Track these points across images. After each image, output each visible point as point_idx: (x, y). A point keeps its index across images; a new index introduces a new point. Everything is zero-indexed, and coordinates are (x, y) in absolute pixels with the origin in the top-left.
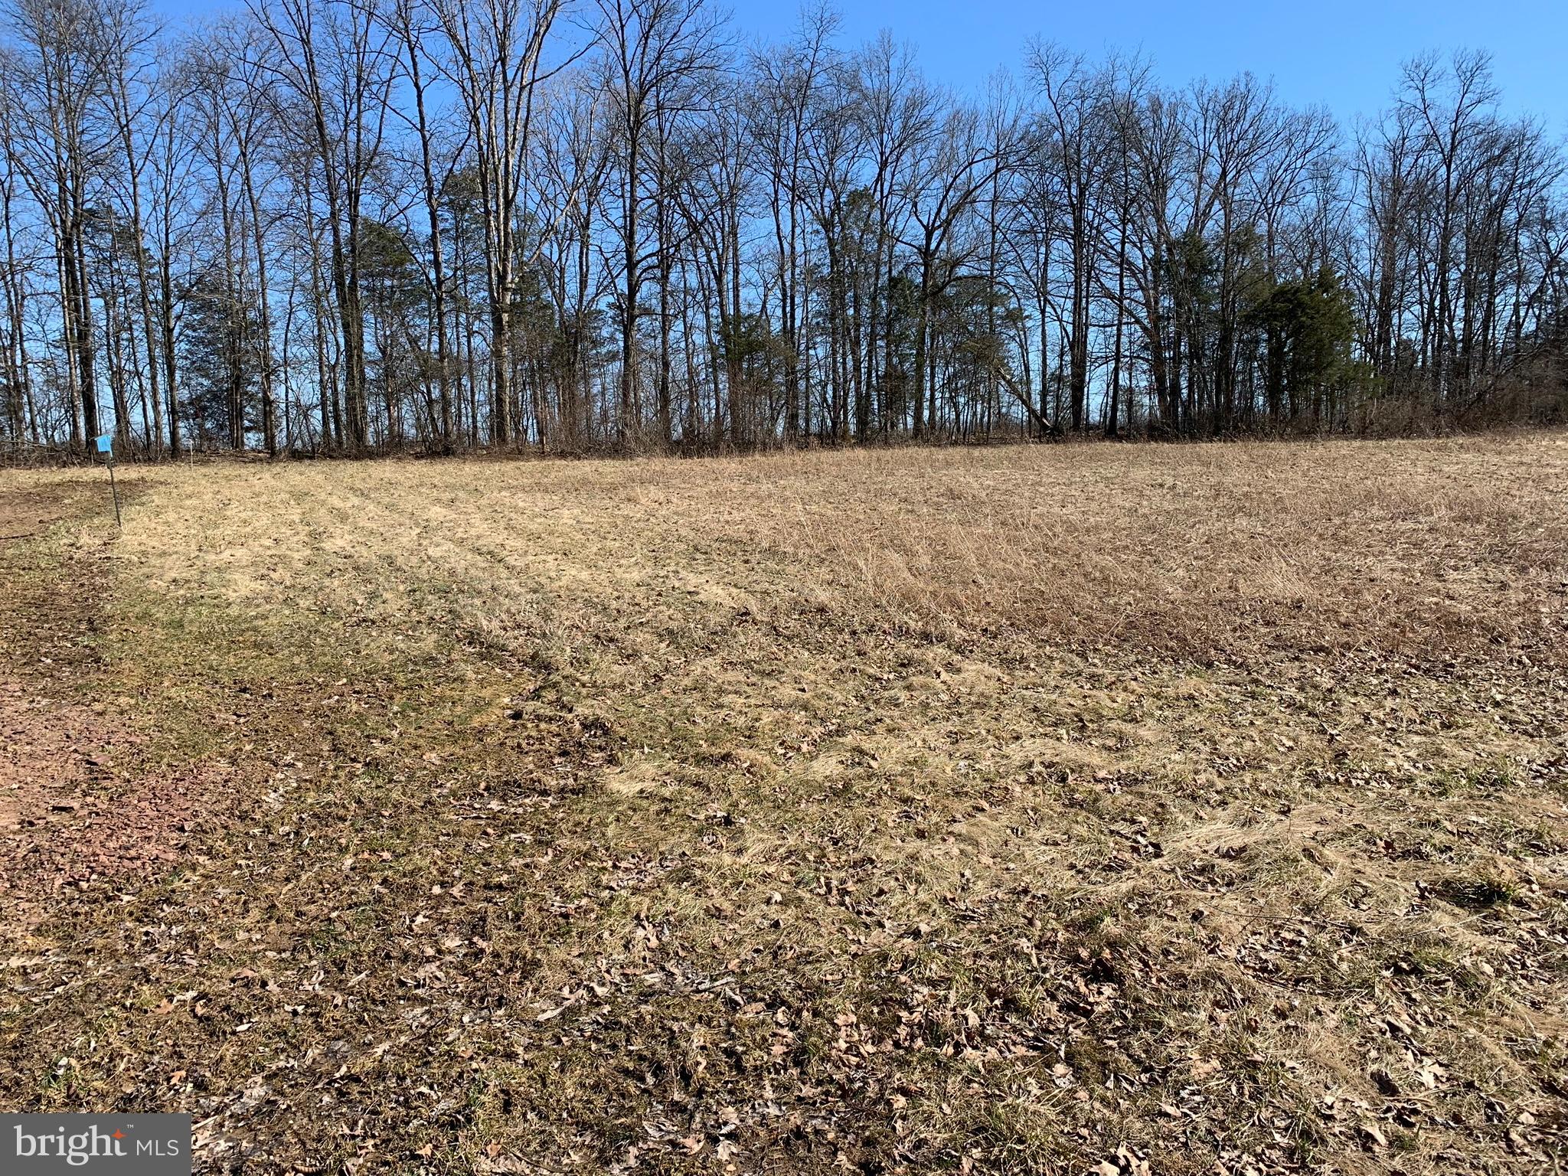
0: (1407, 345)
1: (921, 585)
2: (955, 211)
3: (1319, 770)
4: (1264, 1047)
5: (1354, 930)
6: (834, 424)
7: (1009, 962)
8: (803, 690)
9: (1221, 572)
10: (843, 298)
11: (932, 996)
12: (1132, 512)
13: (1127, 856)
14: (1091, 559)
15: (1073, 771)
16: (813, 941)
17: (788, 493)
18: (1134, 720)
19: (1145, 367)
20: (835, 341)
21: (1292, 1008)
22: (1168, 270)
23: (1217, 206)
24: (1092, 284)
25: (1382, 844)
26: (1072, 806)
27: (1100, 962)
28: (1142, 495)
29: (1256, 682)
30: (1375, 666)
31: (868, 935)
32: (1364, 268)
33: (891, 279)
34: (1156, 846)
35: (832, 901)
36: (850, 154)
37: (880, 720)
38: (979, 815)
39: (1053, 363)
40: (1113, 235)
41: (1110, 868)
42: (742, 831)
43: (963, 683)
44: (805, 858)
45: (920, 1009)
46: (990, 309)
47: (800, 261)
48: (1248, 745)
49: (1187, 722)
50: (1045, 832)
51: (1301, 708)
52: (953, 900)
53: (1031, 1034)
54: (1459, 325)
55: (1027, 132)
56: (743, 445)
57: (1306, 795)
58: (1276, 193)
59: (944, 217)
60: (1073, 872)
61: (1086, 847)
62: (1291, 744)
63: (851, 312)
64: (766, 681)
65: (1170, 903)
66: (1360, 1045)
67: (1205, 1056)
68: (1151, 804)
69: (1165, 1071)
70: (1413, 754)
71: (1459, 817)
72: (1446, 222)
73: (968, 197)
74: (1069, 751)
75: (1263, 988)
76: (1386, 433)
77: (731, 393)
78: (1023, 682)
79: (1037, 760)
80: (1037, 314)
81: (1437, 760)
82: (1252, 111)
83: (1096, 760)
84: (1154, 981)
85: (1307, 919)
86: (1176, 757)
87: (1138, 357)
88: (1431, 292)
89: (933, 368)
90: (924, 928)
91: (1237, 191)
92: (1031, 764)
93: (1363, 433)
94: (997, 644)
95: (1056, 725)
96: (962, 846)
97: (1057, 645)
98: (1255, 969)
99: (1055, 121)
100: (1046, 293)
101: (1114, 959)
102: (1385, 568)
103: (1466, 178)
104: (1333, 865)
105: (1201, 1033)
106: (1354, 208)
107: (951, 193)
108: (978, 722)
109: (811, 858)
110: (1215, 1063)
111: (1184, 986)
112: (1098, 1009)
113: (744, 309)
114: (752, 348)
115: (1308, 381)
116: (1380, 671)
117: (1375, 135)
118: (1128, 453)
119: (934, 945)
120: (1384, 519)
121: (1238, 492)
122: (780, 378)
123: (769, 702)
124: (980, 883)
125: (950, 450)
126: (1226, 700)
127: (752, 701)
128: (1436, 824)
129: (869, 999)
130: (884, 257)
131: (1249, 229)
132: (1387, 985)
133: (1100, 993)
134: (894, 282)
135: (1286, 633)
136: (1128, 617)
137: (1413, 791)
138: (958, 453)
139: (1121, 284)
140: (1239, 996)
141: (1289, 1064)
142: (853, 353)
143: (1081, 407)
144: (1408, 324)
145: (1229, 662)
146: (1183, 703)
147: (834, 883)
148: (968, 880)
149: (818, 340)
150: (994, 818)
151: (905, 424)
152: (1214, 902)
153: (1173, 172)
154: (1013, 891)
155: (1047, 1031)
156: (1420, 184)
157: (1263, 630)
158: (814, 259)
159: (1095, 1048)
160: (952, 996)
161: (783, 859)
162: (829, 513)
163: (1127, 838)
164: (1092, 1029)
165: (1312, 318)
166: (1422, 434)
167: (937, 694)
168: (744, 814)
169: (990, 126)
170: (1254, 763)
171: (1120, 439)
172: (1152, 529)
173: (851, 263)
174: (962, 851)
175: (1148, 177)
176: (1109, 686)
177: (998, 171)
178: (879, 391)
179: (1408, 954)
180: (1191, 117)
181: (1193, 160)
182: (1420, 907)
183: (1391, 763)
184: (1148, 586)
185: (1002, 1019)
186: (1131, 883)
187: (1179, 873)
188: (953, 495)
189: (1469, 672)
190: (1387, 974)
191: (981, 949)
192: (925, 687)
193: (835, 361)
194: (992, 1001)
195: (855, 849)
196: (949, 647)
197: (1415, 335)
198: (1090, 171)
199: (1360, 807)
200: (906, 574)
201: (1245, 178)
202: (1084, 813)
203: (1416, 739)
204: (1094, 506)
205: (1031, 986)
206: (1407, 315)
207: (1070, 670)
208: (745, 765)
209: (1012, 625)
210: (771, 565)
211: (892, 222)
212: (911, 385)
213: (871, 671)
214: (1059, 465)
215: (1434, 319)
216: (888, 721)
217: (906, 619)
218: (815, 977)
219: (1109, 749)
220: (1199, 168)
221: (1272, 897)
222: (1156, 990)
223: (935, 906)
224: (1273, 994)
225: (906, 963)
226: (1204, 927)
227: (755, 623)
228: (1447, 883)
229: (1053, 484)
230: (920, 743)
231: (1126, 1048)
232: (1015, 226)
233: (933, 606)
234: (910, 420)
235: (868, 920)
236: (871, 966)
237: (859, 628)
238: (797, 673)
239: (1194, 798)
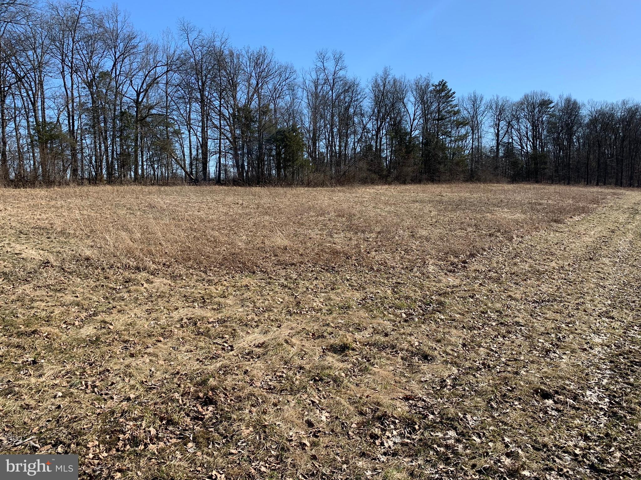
0: (322, 154)
1: (136, 246)
2: (149, 86)
3: (291, 309)
4: (268, 419)
5: (301, 368)
6: (96, 174)
7: (170, 404)
8: (77, 297)
9: (259, 237)
10: (98, 119)
11: (134, 425)
12: (226, 214)
13: (220, 352)
14: (209, 233)
15: (199, 320)
16: (78, 411)
17: (71, 205)
18: (225, 297)
19: (231, 157)
20: (95, 138)
21: (279, 402)
22: (238, 120)
23: (255, 96)
24: (209, 122)
25: (311, 334)
26: (198, 335)
27: (207, 397)
28: (230, 207)
29: (270, 278)
30: (311, 269)
31: (105, 404)
32: (307, 125)
33: (121, 112)
34: (231, 346)
35: (88, 391)
36: (100, 55)
37: (115, 307)
38: (159, 344)
39: (194, 153)
40: (217, 103)
41: (213, 358)
42: (42, 366)
43: (153, 288)
44: (75, 374)
45: (129, 432)
46: (167, 128)
47: (77, 100)
48: (267, 302)
49: (245, 296)
50: (187, 347)
51: (286, 287)
52: (146, 382)
53: (178, 433)
54: (337, 148)
55: (179, 57)
56: (48, 182)
57: (287, 319)
58: (276, 94)
59: (145, 88)
60: (198, 362)
61: (204, 351)
62: (281, 300)
63: (103, 125)
64: (58, 294)
65: (236, 368)
66: (302, 411)
67: (247, 427)
68: (230, 330)
69: (232, 436)
70: (322, 300)
71: (336, 321)
72: (332, 111)
73: (155, 81)
74: (198, 312)
75: (270, 396)
76: (316, 185)
77: (41, 158)
78: (180, 285)
79: (185, 317)
80: (187, 132)
81: (329, 301)
82: (266, 61)
83: (209, 315)
84: (229, 401)
85: (286, 366)
86: (240, 310)
87: (228, 153)
88: (329, 135)
89: (142, 152)
90: (132, 396)
91: (263, 91)
92: (182, 319)
93: (308, 185)
94: (170, 270)
95: (193, 302)
96: (150, 358)
97: (195, 269)
98: (266, 389)
99: (191, 54)
100: (190, 124)
101: (213, 395)
102: (314, 234)
103: (338, 96)
104: (295, 345)
105: (246, 418)
106: (303, 102)
107: (147, 78)
108: (160, 304)
109: (78, 374)
110: (251, 429)
111: (240, 401)
112: (207, 417)
113: (47, 120)
114: (52, 138)
115: (290, 166)
116: (312, 271)
117: (308, 76)
118: (225, 190)
119: (136, 402)
120: (315, 216)
121: (266, 206)
122: (68, 152)
123: (59, 304)
124: (158, 372)
125: (151, 187)
126: (260, 286)
127: (50, 304)
128: (328, 325)
129: (105, 432)
130: (118, 102)
131: (267, 106)
132: (311, 387)
133: (207, 410)
134: (122, 114)
135: (281, 259)
136: (224, 255)
137: (322, 314)
138: (154, 188)
139: (220, 123)
140: (260, 401)
141: (277, 423)
142: (104, 143)
143: (206, 171)
144: (322, 146)
145: (261, 271)
146: (244, 288)
147: (90, 383)
148: (153, 372)
149: (87, 136)
150: (165, 344)
151: (131, 175)
152: (253, 366)
153: (239, 81)
154: (172, 374)
155: (185, 430)
156: (324, 97)
157: (273, 258)
158: (83, 100)
159: (204, 433)
160: (144, 424)
161: (63, 376)
162: (92, 214)
163: (220, 345)
164: (204, 426)
165: (290, 142)
166: (327, 186)
167: (142, 293)
168: (43, 358)
169: (164, 52)
170: (269, 309)
171: (222, 185)
172: (233, 221)
173: (101, 103)
174: (150, 360)
175: (229, 81)
176: (215, 284)
177: (167, 71)
178: (118, 160)
179: (318, 374)
180: (244, 60)
181: (246, 77)
182: (323, 356)
183: (315, 304)
184: (232, 243)
185: (166, 429)
186: (221, 363)
187: (240, 356)
188: (151, 206)
189: (340, 270)
190: (311, 382)
191: (158, 400)
192: (137, 291)
193: (96, 146)
194: (162, 422)
195: (100, 366)
196: (148, 272)
197: (324, 150)
198: (206, 76)
199: (304, 321)
200: (129, 241)
201: (265, 86)
202: (203, 337)
203: (323, 294)
204: (211, 211)
205: (179, 413)
206: (321, 143)
207: (200, 278)
208: (45, 335)
209: (176, 261)
210: (62, 239)
211: (121, 87)
212: (132, 158)
213: (111, 285)
214: (197, 195)
215: (330, 145)
216: (118, 307)
217: (128, 261)
218: (78, 428)
219: (214, 309)
220: (248, 81)
221: (274, 360)
222: (229, 404)
223: (138, 386)
224: (272, 398)
225: (123, 413)
226: (248, 376)
227: (52, 266)
228: (331, 346)
229: (195, 203)
230: (133, 316)
231: (217, 430)
232: (176, 95)
233: (141, 255)
234: (132, 174)
235: (106, 397)
236: (106, 417)
237: (106, 267)
238: (74, 289)
239: (246, 325)
